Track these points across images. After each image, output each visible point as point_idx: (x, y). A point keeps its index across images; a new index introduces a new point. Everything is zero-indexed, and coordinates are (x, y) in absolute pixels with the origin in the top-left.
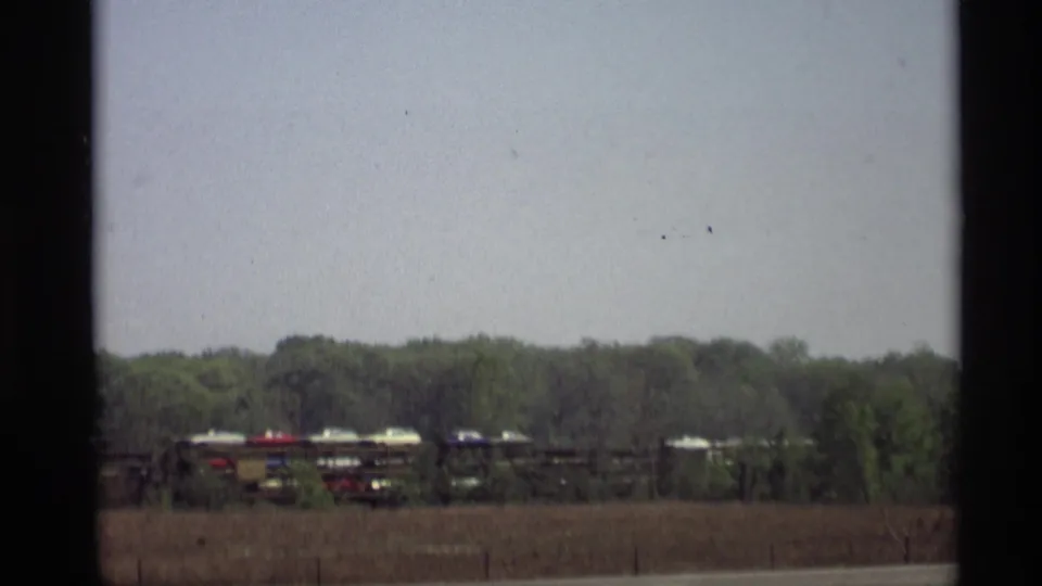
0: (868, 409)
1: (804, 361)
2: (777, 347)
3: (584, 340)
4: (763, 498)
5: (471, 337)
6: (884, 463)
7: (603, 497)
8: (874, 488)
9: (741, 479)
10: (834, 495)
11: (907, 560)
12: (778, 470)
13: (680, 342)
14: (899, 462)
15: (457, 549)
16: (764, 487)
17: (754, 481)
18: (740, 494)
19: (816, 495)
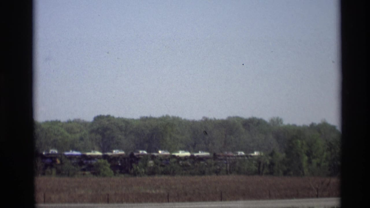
0: (304, 143)
1: (281, 125)
2: (272, 120)
3: (204, 117)
4: (267, 174)
5: (163, 116)
6: (310, 162)
7: (210, 173)
8: (306, 171)
9: (259, 167)
10: (292, 173)
11: (317, 196)
12: (272, 164)
13: (238, 118)
14: (315, 161)
15: (158, 191)
16: (266, 170)
17: (264, 167)
18: (259, 173)
19: (285, 173)
